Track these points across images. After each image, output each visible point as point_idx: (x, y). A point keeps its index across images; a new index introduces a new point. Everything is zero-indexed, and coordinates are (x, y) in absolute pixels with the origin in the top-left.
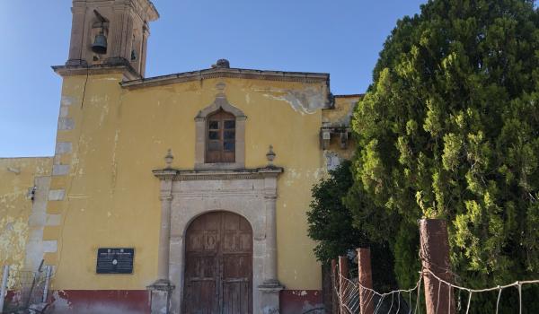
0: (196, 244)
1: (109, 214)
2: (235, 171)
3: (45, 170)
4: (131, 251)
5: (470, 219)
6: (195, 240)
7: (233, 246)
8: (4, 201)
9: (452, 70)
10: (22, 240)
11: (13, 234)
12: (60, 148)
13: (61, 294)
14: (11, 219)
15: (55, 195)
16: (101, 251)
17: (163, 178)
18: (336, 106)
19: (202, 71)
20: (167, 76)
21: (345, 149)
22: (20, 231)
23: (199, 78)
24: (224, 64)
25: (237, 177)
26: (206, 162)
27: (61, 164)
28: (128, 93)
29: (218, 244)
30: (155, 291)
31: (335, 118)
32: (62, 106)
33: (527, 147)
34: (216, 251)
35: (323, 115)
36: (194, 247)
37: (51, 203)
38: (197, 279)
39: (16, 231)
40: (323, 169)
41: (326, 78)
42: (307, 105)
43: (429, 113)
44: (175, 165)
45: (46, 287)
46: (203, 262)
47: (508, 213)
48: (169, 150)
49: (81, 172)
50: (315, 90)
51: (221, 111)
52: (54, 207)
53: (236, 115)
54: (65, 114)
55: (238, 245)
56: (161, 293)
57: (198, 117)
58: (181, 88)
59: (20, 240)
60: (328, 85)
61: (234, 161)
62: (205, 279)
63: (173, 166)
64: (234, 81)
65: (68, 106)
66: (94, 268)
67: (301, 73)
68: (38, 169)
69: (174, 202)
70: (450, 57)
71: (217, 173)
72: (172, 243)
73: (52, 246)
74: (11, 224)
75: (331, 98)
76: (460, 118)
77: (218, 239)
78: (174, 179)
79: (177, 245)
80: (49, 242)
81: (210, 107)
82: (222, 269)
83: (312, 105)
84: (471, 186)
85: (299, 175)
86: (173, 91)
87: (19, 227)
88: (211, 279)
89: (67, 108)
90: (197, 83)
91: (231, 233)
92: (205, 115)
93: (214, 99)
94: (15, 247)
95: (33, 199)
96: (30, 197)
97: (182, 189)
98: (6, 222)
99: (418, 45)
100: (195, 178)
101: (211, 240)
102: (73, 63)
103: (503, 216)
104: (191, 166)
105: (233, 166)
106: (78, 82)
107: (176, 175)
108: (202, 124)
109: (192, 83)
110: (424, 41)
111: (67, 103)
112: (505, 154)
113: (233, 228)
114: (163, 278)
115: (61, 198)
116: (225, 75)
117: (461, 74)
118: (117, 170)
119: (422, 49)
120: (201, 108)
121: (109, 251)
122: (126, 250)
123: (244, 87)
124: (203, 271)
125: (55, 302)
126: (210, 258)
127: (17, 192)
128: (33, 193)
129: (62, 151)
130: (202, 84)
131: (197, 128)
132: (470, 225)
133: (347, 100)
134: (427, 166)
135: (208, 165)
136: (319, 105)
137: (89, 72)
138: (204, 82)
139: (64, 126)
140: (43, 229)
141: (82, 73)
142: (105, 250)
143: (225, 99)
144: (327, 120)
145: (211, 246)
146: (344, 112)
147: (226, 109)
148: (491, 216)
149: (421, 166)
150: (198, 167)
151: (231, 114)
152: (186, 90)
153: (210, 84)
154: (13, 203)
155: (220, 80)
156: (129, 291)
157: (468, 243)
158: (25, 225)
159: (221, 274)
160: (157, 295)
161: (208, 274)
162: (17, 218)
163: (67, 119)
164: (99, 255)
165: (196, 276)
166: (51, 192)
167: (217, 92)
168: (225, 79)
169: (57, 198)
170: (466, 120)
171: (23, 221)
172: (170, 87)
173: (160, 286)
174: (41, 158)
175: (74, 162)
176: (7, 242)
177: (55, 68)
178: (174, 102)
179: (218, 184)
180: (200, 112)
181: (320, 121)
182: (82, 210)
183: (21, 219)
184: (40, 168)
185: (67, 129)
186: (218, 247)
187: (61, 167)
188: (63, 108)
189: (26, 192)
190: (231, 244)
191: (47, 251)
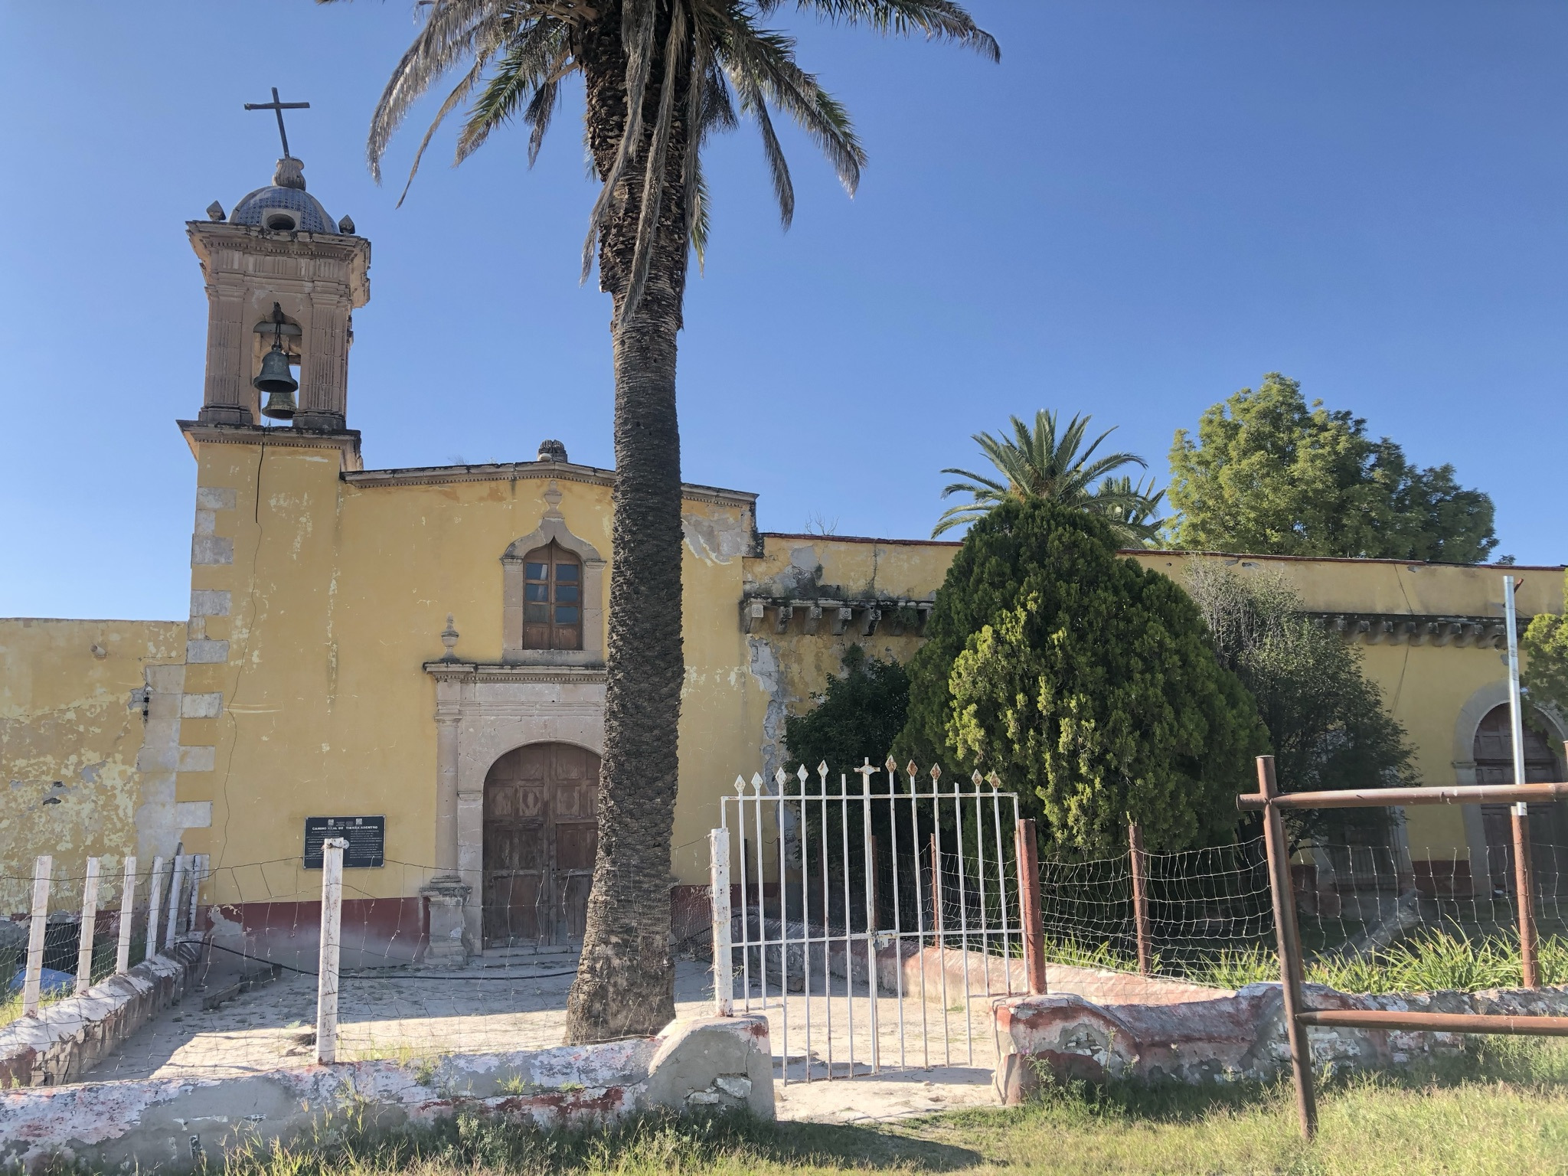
0: (502, 808)
1: (326, 748)
2: (586, 667)
3: (168, 650)
4: (379, 821)
5: (1082, 800)
6: (500, 797)
7: (576, 808)
8: (71, 715)
9: (1062, 647)
10: (125, 803)
11: (102, 789)
12: (202, 605)
13: (226, 913)
14: (91, 757)
15: (200, 707)
16: (312, 823)
17: (437, 678)
18: (766, 552)
19: (517, 464)
20: (446, 468)
21: (784, 633)
22: (119, 783)
23: (510, 476)
24: (555, 450)
25: (589, 679)
26: (524, 648)
27: (207, 638)
28: (356, 494)
29: (546, 804)
30: (436, 897)
31: (763, 574)
32: (200, 509)
33: (1130, 739)
34: (541, 819)
35: (744, 567)
36: (498, 812)
37: (189, 722)
38: (504, 873)
39: (109, 783)
40: (744, 669)
41: (750, 502)
42: (716, 548)
43: (1042, 691)
44: (461, 650)
45: (194, 900)
46: (516, 840)
47: (1113, 797)
48: (450, 621)
49: (255, 659)
50: (731, 520)
51: (553, 544)
52: (197, 731)
53: (584, 557)
54: (209, 528)
55: (583, 807)
56: (450, 901)
57: (509, 556)
58: (471, 493)
59: (117, 802)
60: (753, 511)
61: (580, 647)
62: (521, 873)
63: (459, 651)
64: (578, 488)
65: (216, 511)
66: (300, 858)
67: (709, 488)
68: (152, 649)
69: (463, 724)
70: (1060, 633)
71: (553, 671)
72: (462, 806)
73: (197, 816)
74: (95, 768)
75: (758, 538)
76: (1073, 704)
77: (546, 796)
78: (465, 679)
79: (472, 809)
80: (192, 806)
81: (533, 536)
82: (553, 853)
83: (725, 548)
84: (1084, 770)
85: (703, 678)
86: (453, 497)
88: (533, 872)
89: (213, 516)
90: (504, 486)
91: (570, 786)
92: (521, 552)
93: (540, 522)
94: (109, 818)
95: (146, 713)
96: (138, 709)
97: (478, 700)
98: (80, 763)
99: (1026, 610)
100: (505, 679)
101: (531, 799)
102: (223, 415)
103: (1108, 798)
104: (496, 653)
105: (580, 657)
106: (240, 459)
107: (473, 670)
108: (516, 569)
109: (493, 484)
110: (1031, 606)
111: (212, 503)
112: (1113, 742)
113: (574, 775)
114: (451, 873)
115: (212, 713)
116: (561, 475)
117: (1071, 653)
118: (337, 657)
119: (1029, 614)
120: (515, 537)
121: (331, 822)
122: (367, 821)
123: (599, 501)
124: (516, 858)
125: (214, 929)
126: (532, 830)
127: (103, 698)
128: (147, 700)
129: (208, 610)
130: (513, 488)
131: (506, 576)
132: (1081, 806)
133: (784, 543)
134: (1039, 743)
135: (529, 653)
136: (739, 549)
137: (265, 440)
138: (519, 483)
139: (209, 556)
140: (174, 777)
141: (248, 441)
142: (323, 821)
143: (563, 523)
144: (750, 578)
145: (531, 811)
146: (778, 564)
147: (566, 544)
148: (1100, 799)
149: (1031, 743)
150: (511, 657)
151: (573, 554)
152: (481, 499)
153: (530, 488)
154: (93, 722)
155: (547, 484)
156: (378, 901)
157: (1077, 820)
158: (131, 770)
159: (553, 863)
160: (440, 906)
161: (528, 862)
162: (108, 755)
163: (217, 540)
164: (306, 833)
165: (503, 867)
166: (188, 699)
167: (547, 508)
168: (561, 482)
169: (202, 713)
170: (1079, 704)
171: (124, 762)
172: (446, 488)
173: (447, 889)
174: (157, 623)
175: (240, 634)
176: (88, 807)
177: (184, 425)
178: (457, 520)
179: (550, 692)
180: (513, 545)
181: (739, 578)
182: (265, 738)
183: (119, 757)
184: (157, 647)
185: (217, 561)
186: (545, 811)
187: (207, 645)
188: (203, 515)
189: (125, 697)
190: (569, 806)
191: (187, 825)
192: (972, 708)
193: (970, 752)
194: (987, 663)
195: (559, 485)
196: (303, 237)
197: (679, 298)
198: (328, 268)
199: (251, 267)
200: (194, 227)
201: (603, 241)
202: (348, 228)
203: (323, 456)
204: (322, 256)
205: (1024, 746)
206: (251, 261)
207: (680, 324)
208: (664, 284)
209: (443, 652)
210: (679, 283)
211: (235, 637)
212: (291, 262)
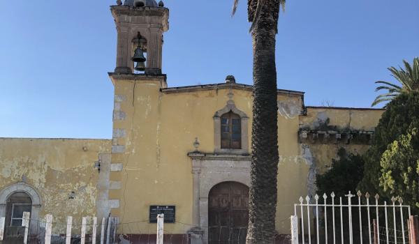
0: (215, 204)
1: (156, 182)
2: (243, 155)
3: (106, 148)
4: (173, 207)
6: (214, 200)
7: (240, 205)
8: (76, 170)
10: (93, 199)
11: (86, 194)
12: (116, 133)
13: (125, 237)
14: (83, 184)
15: (115, 168)
16: (152, 207)
17: (192, 158)
18: (308, 113)
19: (218, 84)
20: (194, 86)
21: (314, 143)
22: (91, 192)
23: (216, 88)
24: (231, 79)
25: (243, 159)
26: (221, 148)
27: (118, 145)
28: (165, 96)
29: (229, 203)
30: (193, 234)
31: (307, 121)
32: (115, 102)
34: (228, 208)
35: (299, 119)
36: (213, 205)
37: (113, 173)
38: (215, 226)
39: (88, 192)
40: (300, 156)
41: (301, 95)
42: (289, 112)
45: (115, 232)
46: (219, 216)
48: (196, 139)
49: (133, 151)
50: (295, 102)
51: (231, 112)
52: (115, 176)
53: (241, 115)
54: (118, 108)
55: (242, 205)
56: (197, 236)
57: (216, 116)
58: (203, 95)
59: (91, 199)
60: (303, 99)
61: (240, 148)
62: (221, 227)
63: (199, 150)
64: (239, 92)
65: (120, 102)
66: (148, 219)
68: (100, 148)
69: (201, 175)
71: (231, 156)
72: (201, 203)
73: (115, 204)
74: (84, 187)
75: (304, 108)
77: (230, 200)
78: (202, 159)
79: (204, 203)
80: (113, 201)
81: (224, 109)
82: (232, 220)
83: (292, 112)
86: (197, 96)
87: (89, 190)
88: (226, 227)
89: (120, 104)
90: (214, 92)
91: (238, 196)
92: (220, 115)
93: (226, 104)
94: (88, 204)
95: (99, 170)
96: (97, 168)
97: (206, 166)
98: (79, 186)
99: (411, 134)
100: (215, 159)
101: (224, 201)
102: (123, 70)
104: (212, 150)
105: (240, 151)
106: (127, 85)
107: (204, 156)
108: (218, 121)
109: (210, 91)
111: (119, 100)
113: (239, 193)
114: (197, 225)
115: (120, 170)
116: (234, 88)
118: (159, 151)
120: (217, 109)
121: (158, 207)
122: (170, 207)
123: (247, 96)
124: (220, 221)
125: (121, 242)
126: (225, 212)
127: (86, 164)
128: (99, 165)
129: (118, 135)
131: (215, 123)
133: (314, 110)
135: (223, 150)
136: (297, 112)
137: (136, 78)
138: (219, 91)
139: (118, 118)
140: (108, 191)
141: (130, 79)
142: (155, 207)
143: (234, 104)
144: (302, 123)
145: (225, 205)
146: (312, 118)
147: (235, 112)
150: (217, 151)
151: (238, 115)
152: (206, 97)
153: (223, 92)
154: (83, 172)
155: (228, 91)
156: (173, 235)
158: (95, 188)
159: (232, 224)
160: (194, 237)
161: (223, 223)
162: (88, 183)
163: (121, 112)
164: (151, 211)
165: (216, 225)
166: (112, 165)
167: (228, 99)
169: (117, 170)
171: (93, 185)
172: (195, 93)
173: (196, 231)
174: (103, 140)
175: (128, 144)
176: (82, 200)
177: (110, 74)
178: (198, 104)
179: (230, 164)
180: (217, 112)
181: (298, 123)
182: (136, 178)
183: (91, 184)
184: (102, 147)
185: (121, 119)
186: (229, 206)
187: (118, 147)
188: (116, 104)
189: (93, 164)
190: (238, 204)
191: (112, 207)
192: (390, 172)
193: (389, 189)
194: (395, 155)
195: (233, 91)
196: (147, 9)
197: (276, 22)
198: (155, 19)
199: (130, 20)
200: (113, 7)
201: (249, 3)
202: (161, 4)
203: (154, 83)
204: (153, 15)
205: (411, 187)
206: (130, 18)
207: (277, 32)
208: (271, 18)
209: (194, 149)
210: (276, 17)
211: (127, 144)
212: (143, 17)
